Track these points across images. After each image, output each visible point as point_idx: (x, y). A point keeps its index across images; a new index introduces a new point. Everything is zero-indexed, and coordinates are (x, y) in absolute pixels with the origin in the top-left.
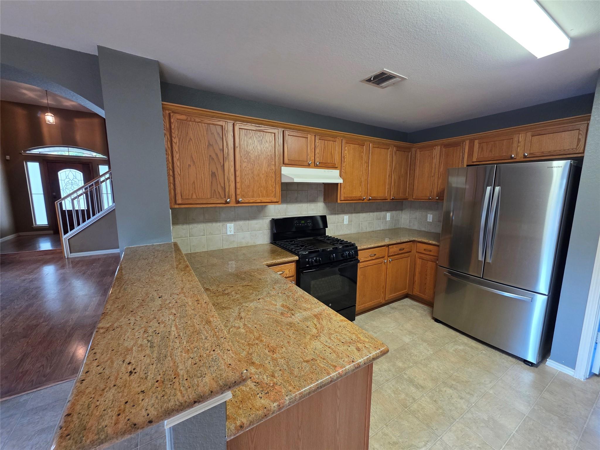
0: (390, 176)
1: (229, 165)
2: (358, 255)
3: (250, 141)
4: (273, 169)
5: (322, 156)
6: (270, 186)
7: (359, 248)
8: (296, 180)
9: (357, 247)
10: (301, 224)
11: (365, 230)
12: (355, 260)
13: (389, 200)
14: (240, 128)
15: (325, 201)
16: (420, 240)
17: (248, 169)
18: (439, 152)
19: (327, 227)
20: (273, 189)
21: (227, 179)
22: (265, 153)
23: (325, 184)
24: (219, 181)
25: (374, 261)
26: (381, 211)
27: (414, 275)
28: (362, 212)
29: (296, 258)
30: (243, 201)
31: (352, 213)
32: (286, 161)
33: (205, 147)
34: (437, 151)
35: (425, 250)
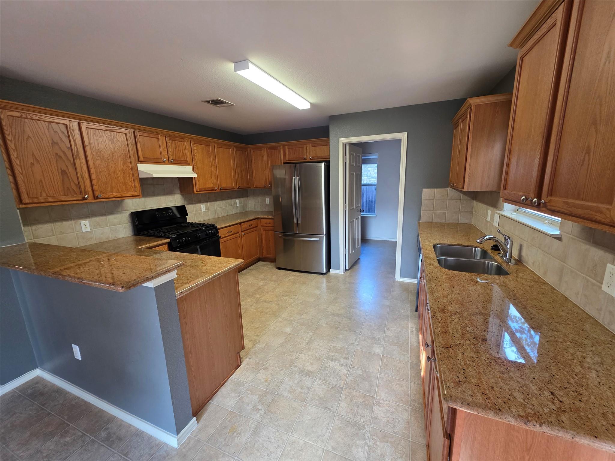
0: (234, 170)
1: (81, 163)
2: (218, 233)
3: (101, 140)
4: (129, 166)
5: (174, 155)
6: (129, 182)
7: (218, 227)
8: (155, 176)
9: (217, 227)
10: (163, 214)
11: (220, 215)
12: (217, 237)
13: (236, 189)
14: (87, 128)
15: (182, 193)
16: (262, 217)
17: (102, 166)
18: (266, 153)
19: (188, 215)
20: (132, 184)
21: (81, 176)
22: (118, 151)
23: (179, 178)
24: (72, 179)
25: (231, 236)
26: (231, 199)
27: (262, 243)
28: (216, 201)
29: (168, 240)
30: (102, 197)
31: (207, 202)
32: (141, 158)
33: (48, 145)
34: (265, 151)
35: (266, 223)
